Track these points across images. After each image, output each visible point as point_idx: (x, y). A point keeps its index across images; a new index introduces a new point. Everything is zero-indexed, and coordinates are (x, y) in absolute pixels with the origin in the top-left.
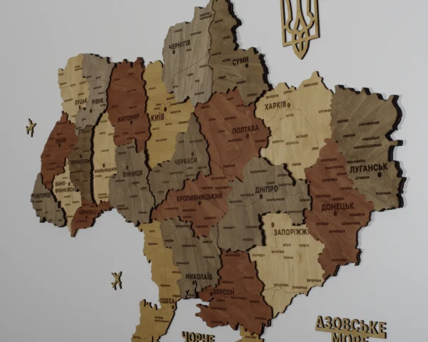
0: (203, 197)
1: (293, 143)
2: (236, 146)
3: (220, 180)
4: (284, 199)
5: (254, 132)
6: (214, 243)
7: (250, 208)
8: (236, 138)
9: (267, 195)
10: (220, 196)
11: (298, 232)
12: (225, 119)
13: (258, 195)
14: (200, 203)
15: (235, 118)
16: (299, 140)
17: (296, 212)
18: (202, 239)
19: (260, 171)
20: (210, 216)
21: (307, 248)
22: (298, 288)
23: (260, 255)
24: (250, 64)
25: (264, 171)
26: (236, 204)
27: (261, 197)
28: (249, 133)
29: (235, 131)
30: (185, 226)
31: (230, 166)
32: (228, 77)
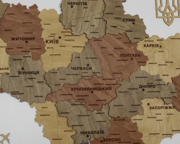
0: (95, 89)
1: (163, 65)
2: (123, 63)
3: (110, 80)
4: (160, 92)
5: (137, 57)
6: (106, 114)
7: (135, 96)
8: (123, 59)
9: (147, 89)
10: (110, 89)
11: (166, 108)
12: (115, 48)
13: (141, 89)
14: (92, 92)
15: (122, 49)
16: (167, 64)
17: (168, 98)
18: (95, 112)
19: (143, 77)
20: (101, 99)
21: (172, 115)
22: (166, 135)
23: (139, 120)
24: (136, 23)
25: (145, 77)
26: (124, 93)
27: (143, 90)
28: (133, 57)
29: (122, 55)
30: (80, 105)
31: (118, 73)
32: (118, 27)
